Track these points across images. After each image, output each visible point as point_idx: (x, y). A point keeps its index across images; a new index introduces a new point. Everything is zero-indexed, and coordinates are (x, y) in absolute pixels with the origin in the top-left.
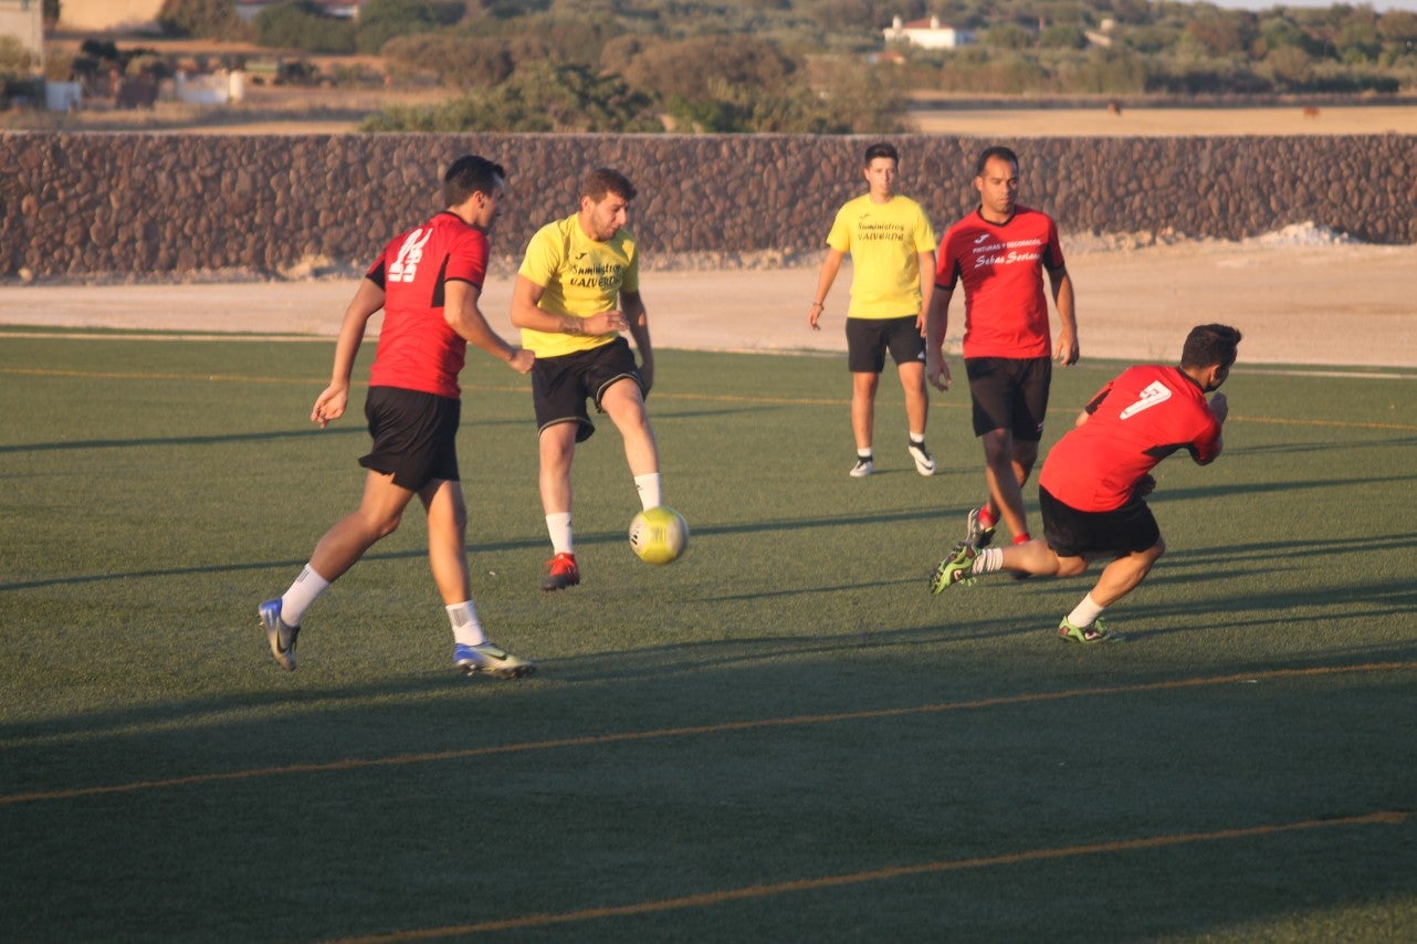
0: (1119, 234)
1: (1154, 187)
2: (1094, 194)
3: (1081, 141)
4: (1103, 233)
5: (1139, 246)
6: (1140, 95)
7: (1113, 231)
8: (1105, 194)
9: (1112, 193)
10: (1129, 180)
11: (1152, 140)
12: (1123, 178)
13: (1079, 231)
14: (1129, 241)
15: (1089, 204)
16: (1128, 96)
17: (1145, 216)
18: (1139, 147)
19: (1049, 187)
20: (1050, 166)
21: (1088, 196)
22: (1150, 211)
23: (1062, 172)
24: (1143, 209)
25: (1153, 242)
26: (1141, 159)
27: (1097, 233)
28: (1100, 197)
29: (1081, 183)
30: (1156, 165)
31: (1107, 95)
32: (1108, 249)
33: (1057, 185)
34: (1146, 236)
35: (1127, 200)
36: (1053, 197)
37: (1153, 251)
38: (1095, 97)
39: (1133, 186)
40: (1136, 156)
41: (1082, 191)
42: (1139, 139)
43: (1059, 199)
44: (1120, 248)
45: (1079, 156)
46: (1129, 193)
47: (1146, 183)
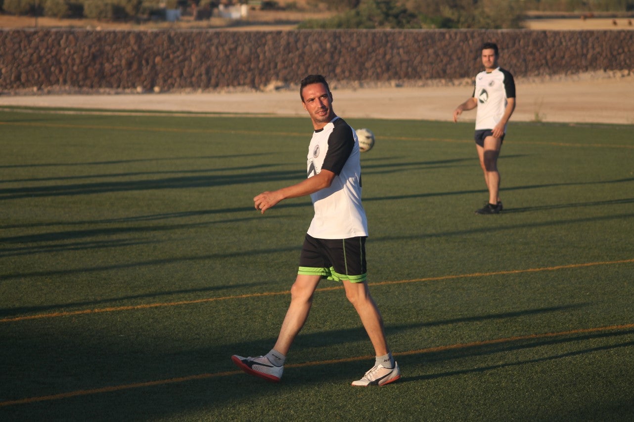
0: (615, 71)
1: (629, 51)
2: (604, 54)
3: (598, 32)
4: (607, 70)
5: (623, 76)
6: (624, 12)
7: (612, 69)
8: (609, 54)
9: (611, 54)
10: (619, 48)
11: (629, 32)
12: (616, 47)
13: (597, 70)
14: (619, 74)
15: (602, 58)
16: (619, 13)
17: (625, 63)
18: (623, 34)
19: (585, 51)
20: (585, 43)
21: (601, 55)
22: (628, 61)
23: (590, 45)
24: (625, 60)
25: (629, 74)
26: (624, 39)
27: (605, 70)
28: (606, 55)
29: (598, 49)
30: (630, 42)
31: (610, 13)
32: (609, 77)
33: (588, 51)
34: (626, 72)
35: (618, 57)
36: (586, 55)
37: (629, 78)
38: (605, 13)
39: (621, 50)
40: (622, 38)
41: (599, 53)
42: (623, 31)
43: (589, 56)
44: (614, 76)
45: (597, 38)
46: (619, 54)
47: (626, 50)
